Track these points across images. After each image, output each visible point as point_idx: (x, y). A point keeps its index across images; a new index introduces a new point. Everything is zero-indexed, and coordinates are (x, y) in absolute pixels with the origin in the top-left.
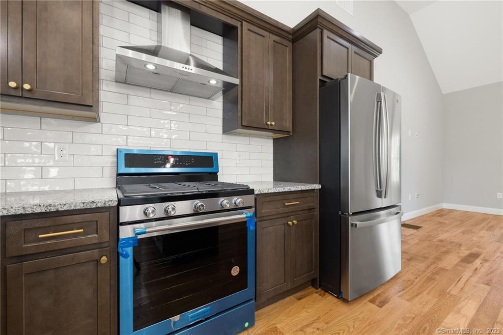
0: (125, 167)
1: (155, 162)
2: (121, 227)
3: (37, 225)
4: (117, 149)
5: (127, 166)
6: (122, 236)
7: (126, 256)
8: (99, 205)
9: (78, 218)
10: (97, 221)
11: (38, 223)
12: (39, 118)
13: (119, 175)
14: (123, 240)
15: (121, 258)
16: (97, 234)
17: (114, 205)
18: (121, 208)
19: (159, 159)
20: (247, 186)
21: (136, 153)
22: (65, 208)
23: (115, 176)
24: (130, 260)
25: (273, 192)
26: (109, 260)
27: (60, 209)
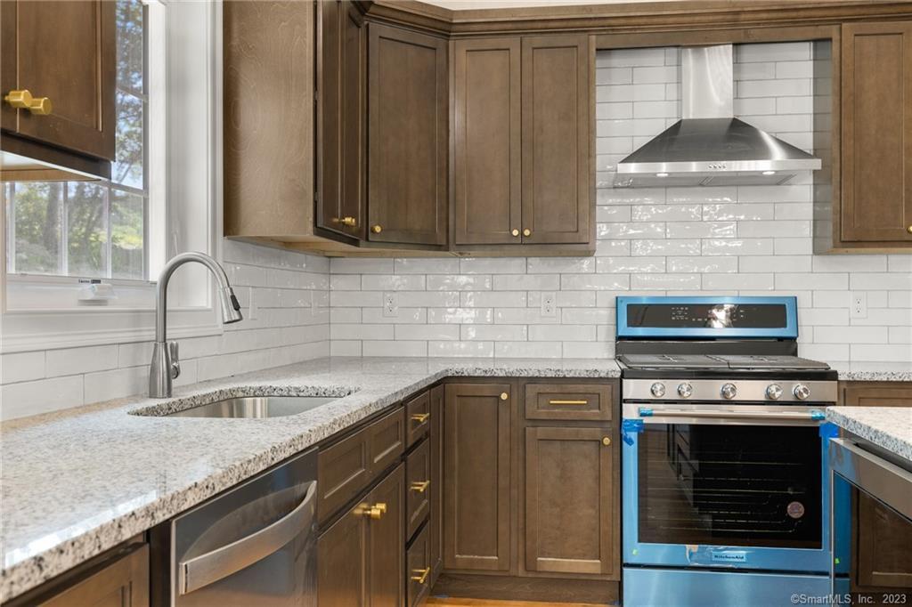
0: (629, 326)
1: (673, 318)
2: (624, 405)
3: (548, 390)
4: (617, 298)
5: (631, 323)
6: (625, 417)
7: (630, 442)
8: (602, 375)
9: (581, 388)
10: (599, 394)
11: (548, 388)
12: (524, 259)
13: (620, 338)
14: (626, 421)
15: (624, 443)
16: (599, 409)
17: (617, 376)
18: (624, 381)
19: (680, 312)
20: (825, 364)
21: (644, 303)
22: (571, 375)
23: (614, 340)
24: (634, 447)
25: (885, 379)
26: (612, 443)
27: (567, 376)
